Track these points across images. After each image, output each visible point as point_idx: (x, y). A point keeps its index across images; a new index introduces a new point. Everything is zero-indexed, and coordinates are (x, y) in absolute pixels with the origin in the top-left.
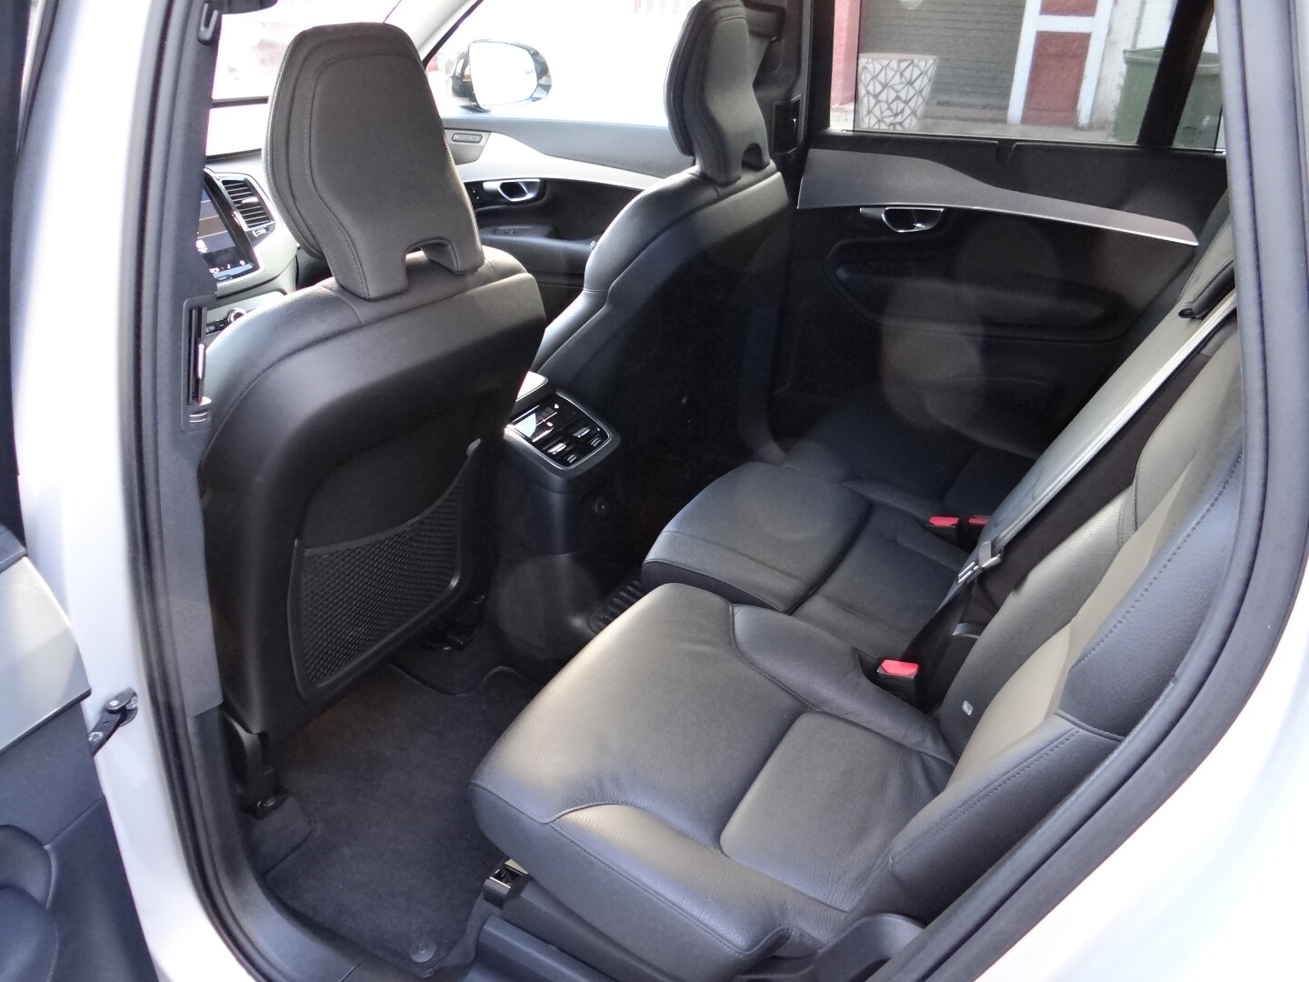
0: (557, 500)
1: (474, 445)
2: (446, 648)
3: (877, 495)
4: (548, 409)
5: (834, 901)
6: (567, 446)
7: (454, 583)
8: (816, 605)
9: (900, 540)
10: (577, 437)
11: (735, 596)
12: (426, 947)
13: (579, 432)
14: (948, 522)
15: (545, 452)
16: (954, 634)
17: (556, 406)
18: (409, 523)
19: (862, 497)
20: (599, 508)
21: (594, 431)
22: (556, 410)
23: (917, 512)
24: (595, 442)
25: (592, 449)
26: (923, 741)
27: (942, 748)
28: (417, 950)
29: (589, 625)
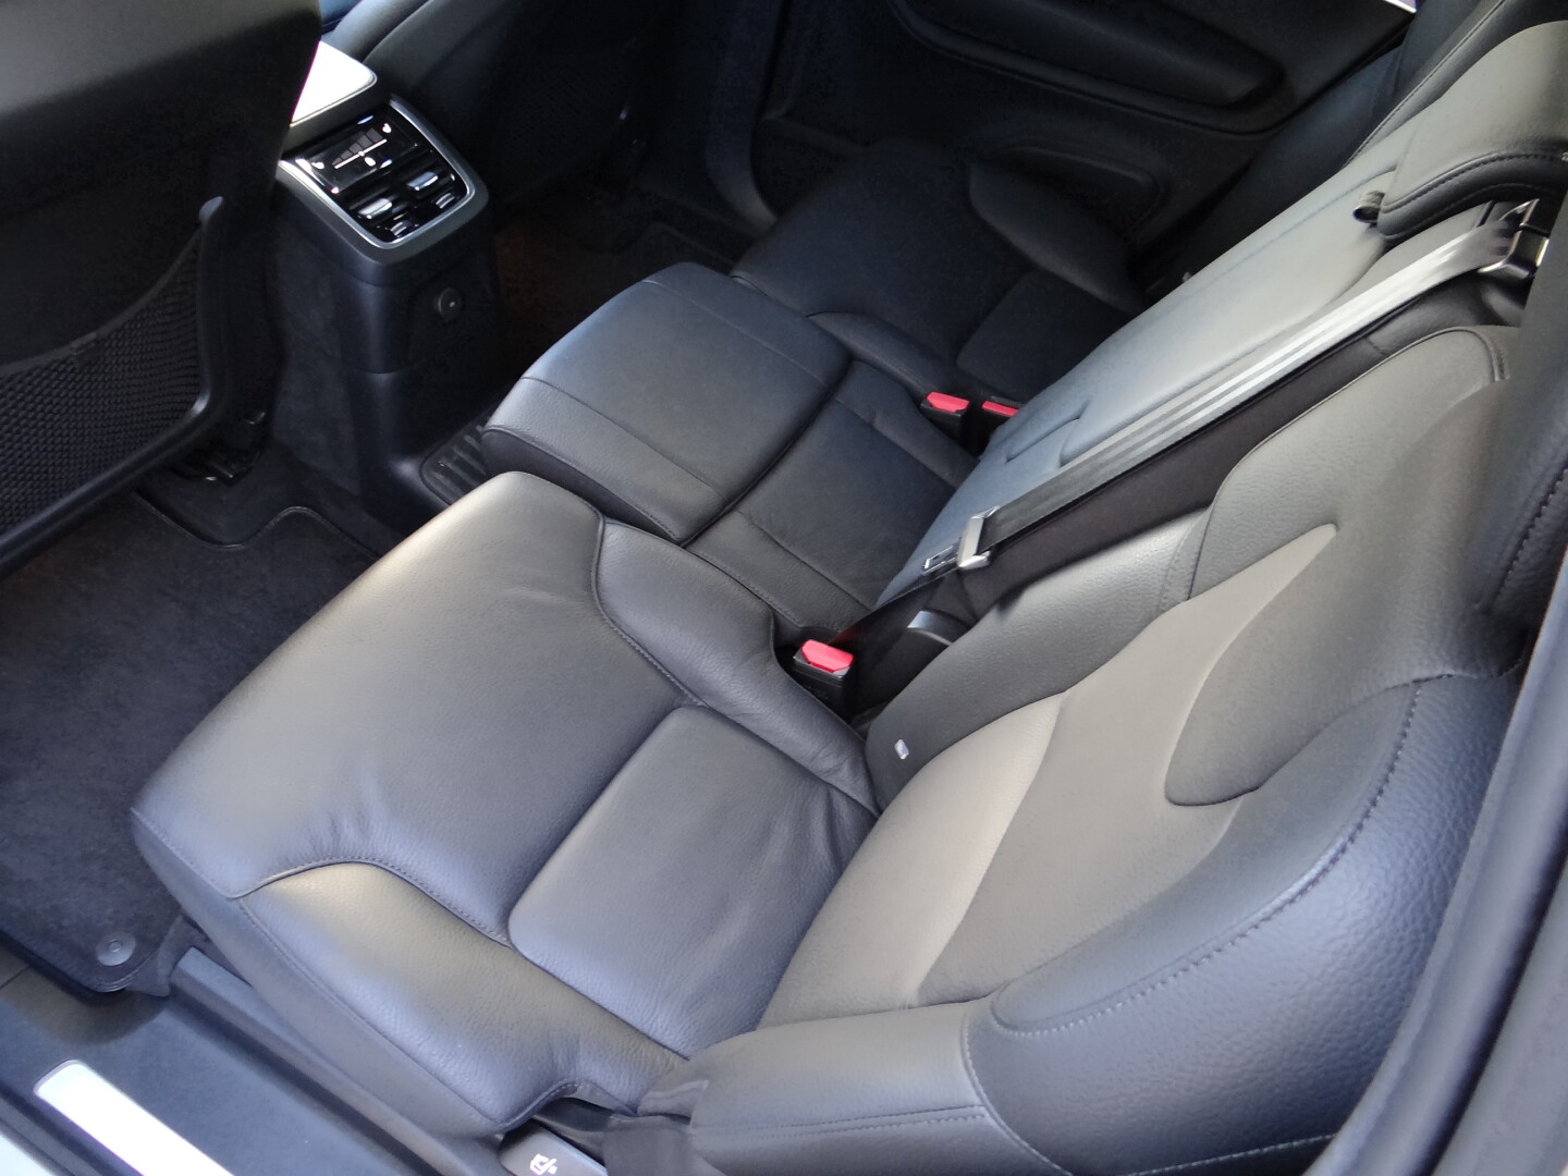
0: (370, 295)
1: (212, 206)
2: (210, 479)
3: (864, 343)
4: (373, 133)
5: (653, 1029)
6: (395, 203)
7: (200, 406)
8: (733, 530)
9: (879, 424)
10: (413, 188)
11: (610, 508)
12: (122, 943)
13: (420, 180)
14: (951, 405)
15: (354, 214)
16: (911, 626)
17: (387, 129)
18: (76, 344)
19: (840, 344)
20: (445, 305)
21: (445, 180)
22: (385, 135)
23: (911, 379)
24: (442, 202)
25: (438, 212)
26: (836, 770)
27: (862, 783)
28: (108, 947)
29: (421, 475)
